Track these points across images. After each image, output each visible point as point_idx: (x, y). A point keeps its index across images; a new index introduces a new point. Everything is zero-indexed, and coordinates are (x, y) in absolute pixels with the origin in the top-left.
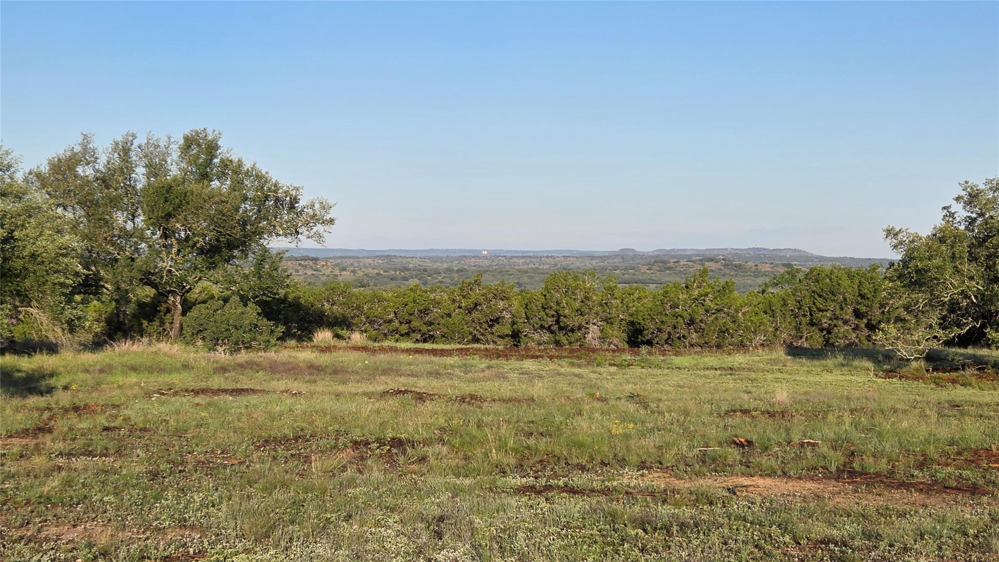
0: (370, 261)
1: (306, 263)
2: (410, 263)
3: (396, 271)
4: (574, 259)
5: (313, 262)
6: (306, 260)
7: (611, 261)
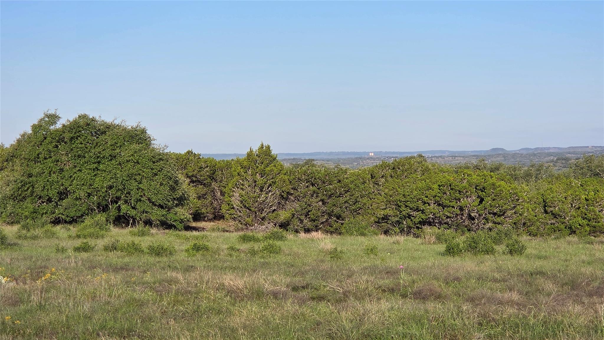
4: (462, 158)
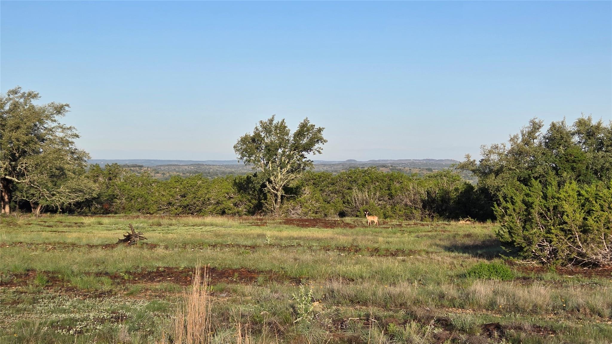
0: (186, 167)
1: (135, 169)
2: (211, 169)
3: (191, 174)
5: (139, 168)
6: (135, 167)
7: (335, 167)
